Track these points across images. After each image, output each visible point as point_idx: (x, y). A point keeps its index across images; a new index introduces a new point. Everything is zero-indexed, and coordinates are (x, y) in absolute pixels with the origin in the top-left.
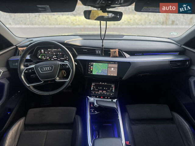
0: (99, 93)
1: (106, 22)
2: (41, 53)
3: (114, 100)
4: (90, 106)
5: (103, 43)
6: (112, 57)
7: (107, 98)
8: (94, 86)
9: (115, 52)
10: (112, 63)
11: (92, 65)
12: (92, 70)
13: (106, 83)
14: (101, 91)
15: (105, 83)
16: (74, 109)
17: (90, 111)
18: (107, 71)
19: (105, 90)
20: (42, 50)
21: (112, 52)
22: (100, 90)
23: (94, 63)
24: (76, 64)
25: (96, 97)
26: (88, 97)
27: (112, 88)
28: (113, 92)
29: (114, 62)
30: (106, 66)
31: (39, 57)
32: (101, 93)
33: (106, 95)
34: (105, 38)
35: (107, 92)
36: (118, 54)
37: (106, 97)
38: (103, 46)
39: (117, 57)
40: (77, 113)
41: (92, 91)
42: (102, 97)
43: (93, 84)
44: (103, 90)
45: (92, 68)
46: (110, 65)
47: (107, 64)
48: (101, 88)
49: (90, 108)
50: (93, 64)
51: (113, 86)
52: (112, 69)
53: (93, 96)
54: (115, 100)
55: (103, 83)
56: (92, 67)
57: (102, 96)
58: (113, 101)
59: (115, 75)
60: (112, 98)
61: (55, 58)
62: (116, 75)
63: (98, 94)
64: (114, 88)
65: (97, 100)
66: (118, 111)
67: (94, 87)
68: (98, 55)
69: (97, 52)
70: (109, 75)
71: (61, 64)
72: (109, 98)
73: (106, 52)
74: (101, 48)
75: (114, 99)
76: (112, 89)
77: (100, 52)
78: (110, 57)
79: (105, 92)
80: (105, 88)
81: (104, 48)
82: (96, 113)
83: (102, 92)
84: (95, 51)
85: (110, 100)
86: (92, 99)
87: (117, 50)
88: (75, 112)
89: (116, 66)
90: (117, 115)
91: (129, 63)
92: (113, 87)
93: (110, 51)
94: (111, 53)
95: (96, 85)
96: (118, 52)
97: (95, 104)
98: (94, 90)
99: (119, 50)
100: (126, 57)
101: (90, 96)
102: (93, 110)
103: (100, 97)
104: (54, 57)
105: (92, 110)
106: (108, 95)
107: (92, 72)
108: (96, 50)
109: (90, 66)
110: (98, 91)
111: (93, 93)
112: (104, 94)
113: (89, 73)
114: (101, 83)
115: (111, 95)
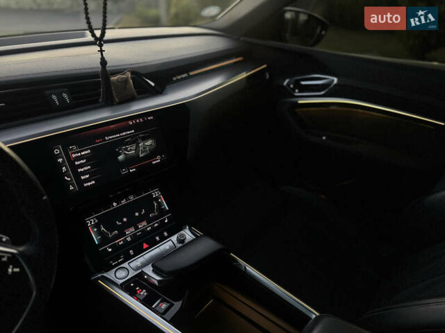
0: (129, 239)
4: (137, 296)
7: (163, 239)
13: (132, 198)
14: (132, 229)
15: (127, 199)
17: (158, 312)
19: (141, 219)
22: (127, 226)
25: (128, 257)
26: (100, 275)
27: (157, 202)
28: (167, 212)
32: (134, 236)
33: (154, 229)
35: (149, 220)
37: (157, 238)
38: (104, 63)
41: (101, 244)
42: (145, 246)
43: (91, 222)
44: (134, 222)
48: (125, 220)
51: (156, 194)
53: (116, 259)
55: (124, 202)
57: (142, 243)
63: (126, 243)
64: (162, 200)
67: (99, 229)
72: (166, 234)
76: (160, 205)
79: (144, 223)
80: (137, 214)
83: (137, 228)
85: (175, 238)
87: (129, 75)
92: (157, 199)
95: (102, 221)
96: (131, 81)
98: (105, 240)
99: (131, 73)
101: (107, 268)
103: (138, 250)
106: (158, 228)
109: (60, 160)
110: (122, 234)
111: (110, 250)
112: (143, 231)
113: (72, 188)
114: (115, 204)
115: (166, 221)
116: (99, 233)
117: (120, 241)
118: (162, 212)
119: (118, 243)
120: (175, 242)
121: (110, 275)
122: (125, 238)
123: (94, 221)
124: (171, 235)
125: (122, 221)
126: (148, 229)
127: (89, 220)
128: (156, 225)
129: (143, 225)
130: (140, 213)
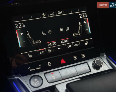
0: (50, 51)
7: (80, 60)
8: (23, 30)
13: (60, 13)
14: (54, 43)
15: (56, 13)
19: (64, 35)
22: (50, 38)
25: (45, 67)
27: (82, 24)
28: (89, 36)
33: (73, 48)
37: (75, 57)
41: (23, 49)
42: (63, 61)
43: (19, 25)
44: (58, 37)
48: (50, 32)
55: (52, 15)
64: (87, 23)
67: (25, 34)
72: (83, 56)
76: (84, 27)
79: (67, 40)
80: (62, 30)
83: (59, 43)
98: (28, 45)
106: (77, 48)
110: (45, 45)
111: (31, 56)
114: (44, 15)
115: (86, 44)
116: (24, 37)
117: (41, 51)
118: (84, 35)
119: (40, 51)
120: (91, 66)
121: (25, 80)
122: (47, 50)
123: (22, 25)
124: (88, 58)
125: (46, 32)
126: (69, 47)
127: (17, 23)
128: (77, 45)
129: (65, 41)
130: (64, 30)
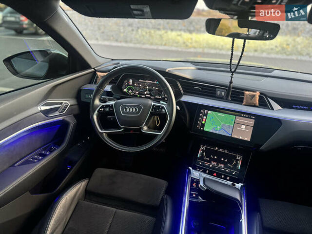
0: (211, 166)
1: (245, 42)
2: (128, 85)
3: (236, 184)
4: (192, 185)
5: (232, 77)
6: (245, 105)
7: (225, 178)
8: (203, 151)
9: (254, 96)
10: (244, 117)
11: (206, 115)
12: (203, 122)
13: (226, 151)
14: (215, 163)
15: (224, 150)
16: (164, 184)
17: (191, 195)
18: (231, 130)
19: (223, 163)
20: (131, 81)
21: (246, 95)
22: (215, 160)
23: (209, 112)
24: (179, 108)
25: (204, 172)
26: (190, 168)
27: (237, 162)
28: (237, 170)
29: (249, 115)
30: (232, 120)
31: (125, 90)
32: (214, 167)
33: (224, 171)
34: (237, 71)
35: (226, 166)
36: (258, 102)
38: (231, 82)
39: (255, 106)
40: (167, 192)
41: (199, 159)
42: (215, 174)
43: (202, 148)
44: (218, 161)
45: (204, 120)
46: (239, 119)
47: (235, 116)
48: (216, 157)
49: (192, 189)
50: (207, 113)
51: (239, 158)
52: (243, 127)
53: (200, 168)
54: (239, 185)
55: (221, 150)
56: (205, 117)
57: (215, 172)
58: (234, 185)
59: (246, 139)
60: (235, 180)
61: (147, 95)
62: (249, 140)
63: (208, 166)
64: (240, 163)
65: (204, 178)
66: (241, 206)
68: (220, 98)
69: (219, 92)
70: (235, 136)
71: (153, 106)
72: (228, 178)
73: (236, 94)
74: (226, 86)
75: (238, 183)
76: (237, 164)
77: (223, 93)
78: (242, 104)
79: (223, 166)
80: (222, 159)
81: (233, 88)
82: (200, 199)
83: (217, 164)
84: (215, 91)
85: (230, 183)
86: (196, 174)
87: (257, 94)
88: (164, 189)
89: (252, 122)
90: (240, 214)
91: (278, 122)
92: (238, 160)
93: (243, 94)
94: (245, 97)
95: (206, 150)
96: (258, 98)
97: (201, 184)
98: (202, 158)
99: (261, 94)
100: (272, 109)
101: (194, 168)
102: (196, 194)
103: (211, 173)
104: (146, 93)
105: (193, 194)
106: (227, 173)
107: (203, 126)
108: (217, 89)
109: (201, 115)
110: (210, 162)
111: (201, 163)
112: (219, 168)
113: (198, 127)
114: (217, 148)
115: (234, 173)
116: (202, 154)
117: (207, 164)
121: (193, 171)
122: (210, 164)
123: (204, 148)
124: (230, 180)
125: (214, 156)
126: (222, 169)
127: (202, 146)
128: (227, 170)
129: (221, 165)
130: (224, 160)
